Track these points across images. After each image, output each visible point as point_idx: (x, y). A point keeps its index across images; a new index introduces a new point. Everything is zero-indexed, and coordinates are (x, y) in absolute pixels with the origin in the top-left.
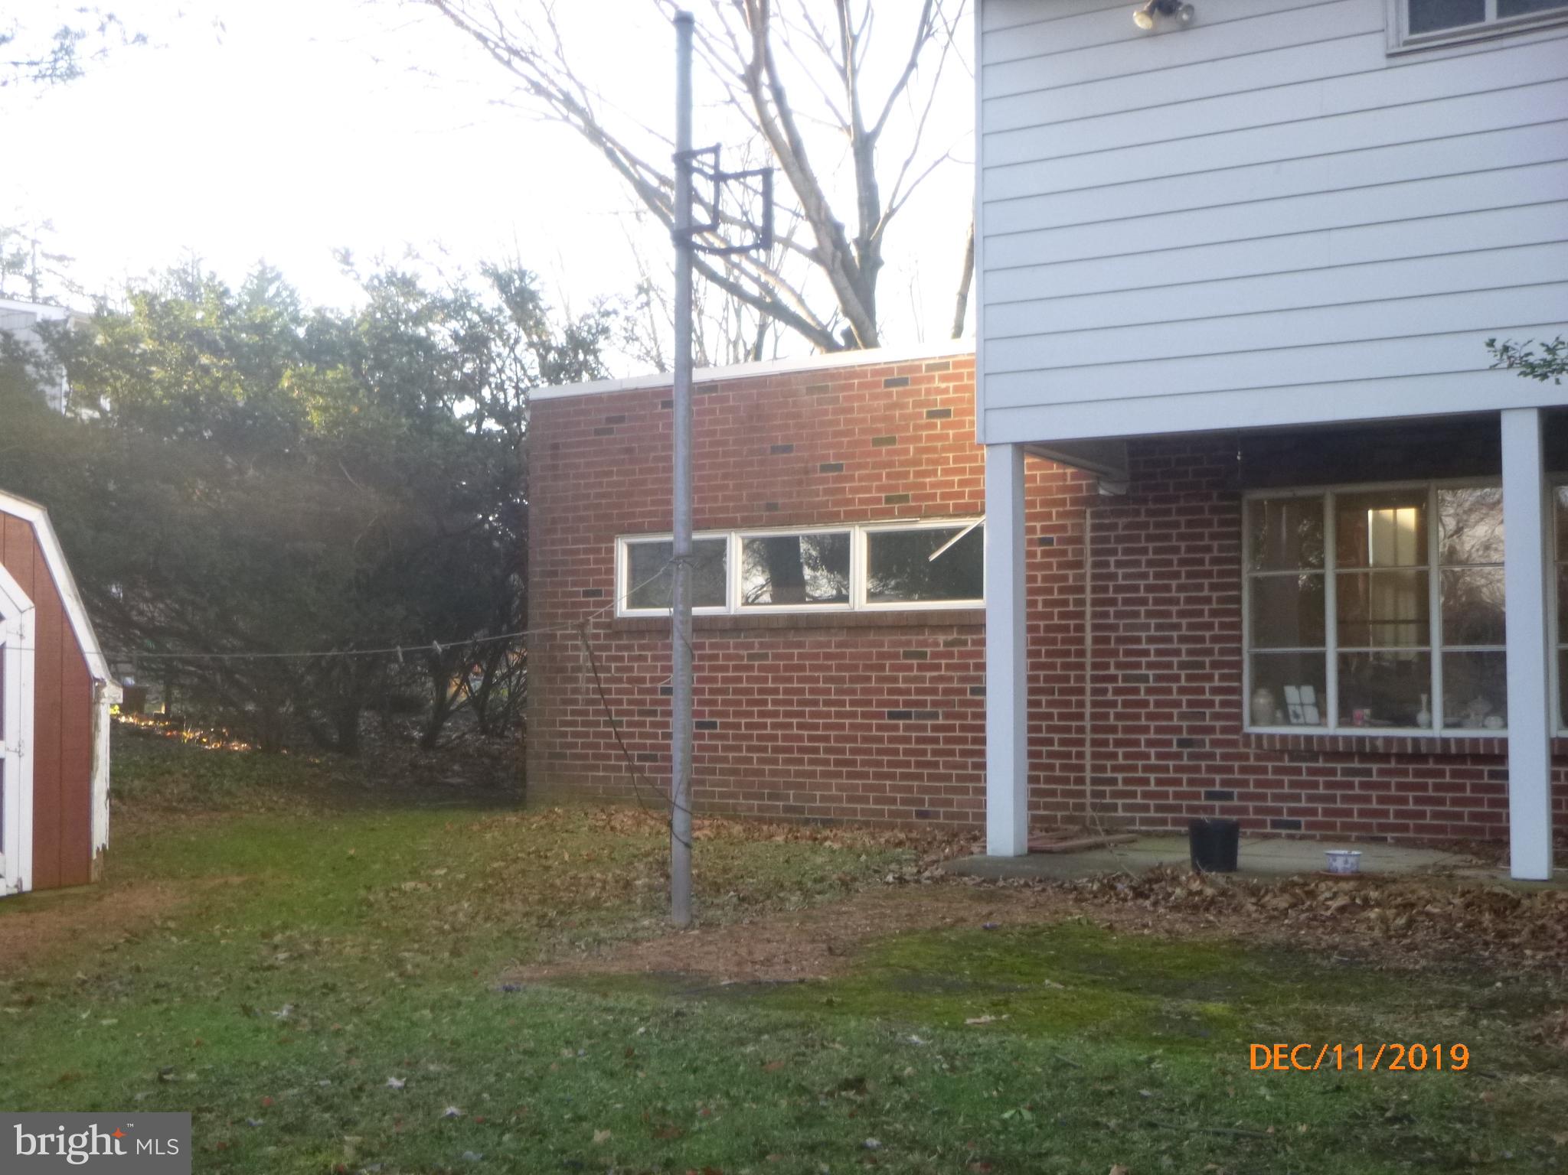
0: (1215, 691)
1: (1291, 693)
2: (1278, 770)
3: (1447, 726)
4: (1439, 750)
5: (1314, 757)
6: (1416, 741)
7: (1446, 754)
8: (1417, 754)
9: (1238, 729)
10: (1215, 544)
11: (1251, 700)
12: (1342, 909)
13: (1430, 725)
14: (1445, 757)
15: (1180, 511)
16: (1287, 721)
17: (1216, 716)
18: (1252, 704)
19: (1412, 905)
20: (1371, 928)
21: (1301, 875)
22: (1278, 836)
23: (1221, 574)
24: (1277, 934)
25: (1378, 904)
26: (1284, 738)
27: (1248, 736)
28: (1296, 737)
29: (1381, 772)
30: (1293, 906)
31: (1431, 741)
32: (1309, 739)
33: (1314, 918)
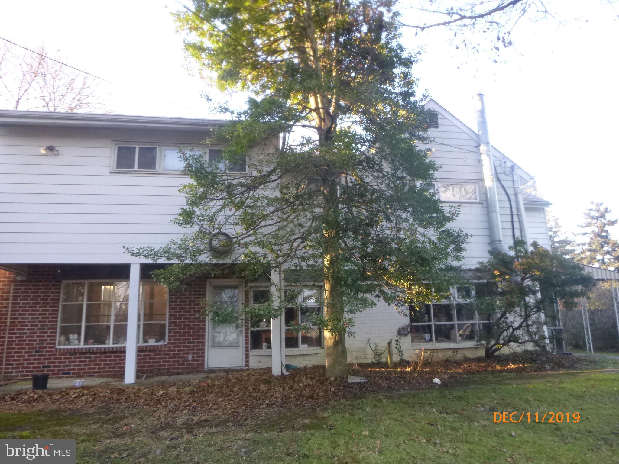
0: (48, 336)
1: (71, 336)
2: (65, 358)
3: (113, 344)
4: (111, 350)
5: (76, 354)
6: (105, 348)
7: (113, 351)
8: (104, 352)
9: (54, 347)
10: (52, 295)
11: (59, 338)
12: (75, 397)
13: (109, 344)
14: (112, 352)
15: (42, 285)
16: (69, 344)
17: (48, 344)
18: (59, 340)
19: (96, 394)
20: (82, 402)
21: (66, 388)
22: (64, 377)
23: (53, 303)
24: (54, 407)
25: (86, 395)
26: (68, 349)
27: (57, 349)
28: (71, 349)
29: (95, 357)
30: (61, 398)
31: (109, 348)
32: (75, 349)
33: (67, 401)
